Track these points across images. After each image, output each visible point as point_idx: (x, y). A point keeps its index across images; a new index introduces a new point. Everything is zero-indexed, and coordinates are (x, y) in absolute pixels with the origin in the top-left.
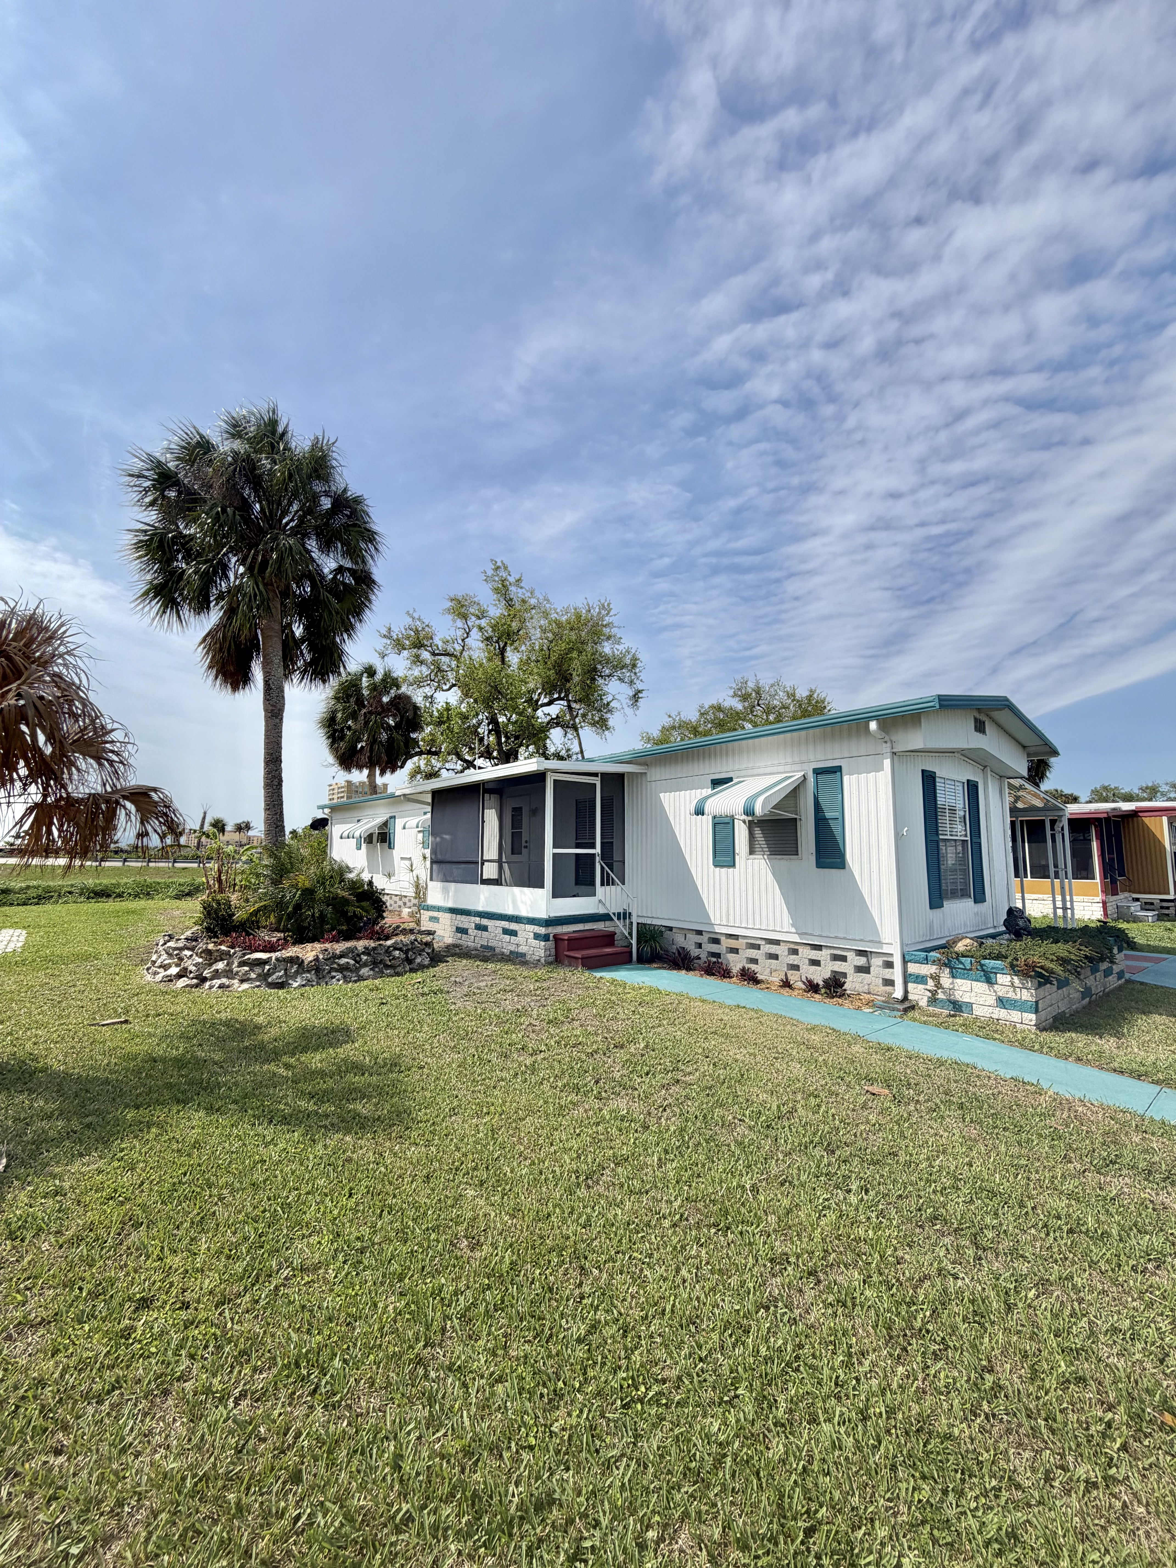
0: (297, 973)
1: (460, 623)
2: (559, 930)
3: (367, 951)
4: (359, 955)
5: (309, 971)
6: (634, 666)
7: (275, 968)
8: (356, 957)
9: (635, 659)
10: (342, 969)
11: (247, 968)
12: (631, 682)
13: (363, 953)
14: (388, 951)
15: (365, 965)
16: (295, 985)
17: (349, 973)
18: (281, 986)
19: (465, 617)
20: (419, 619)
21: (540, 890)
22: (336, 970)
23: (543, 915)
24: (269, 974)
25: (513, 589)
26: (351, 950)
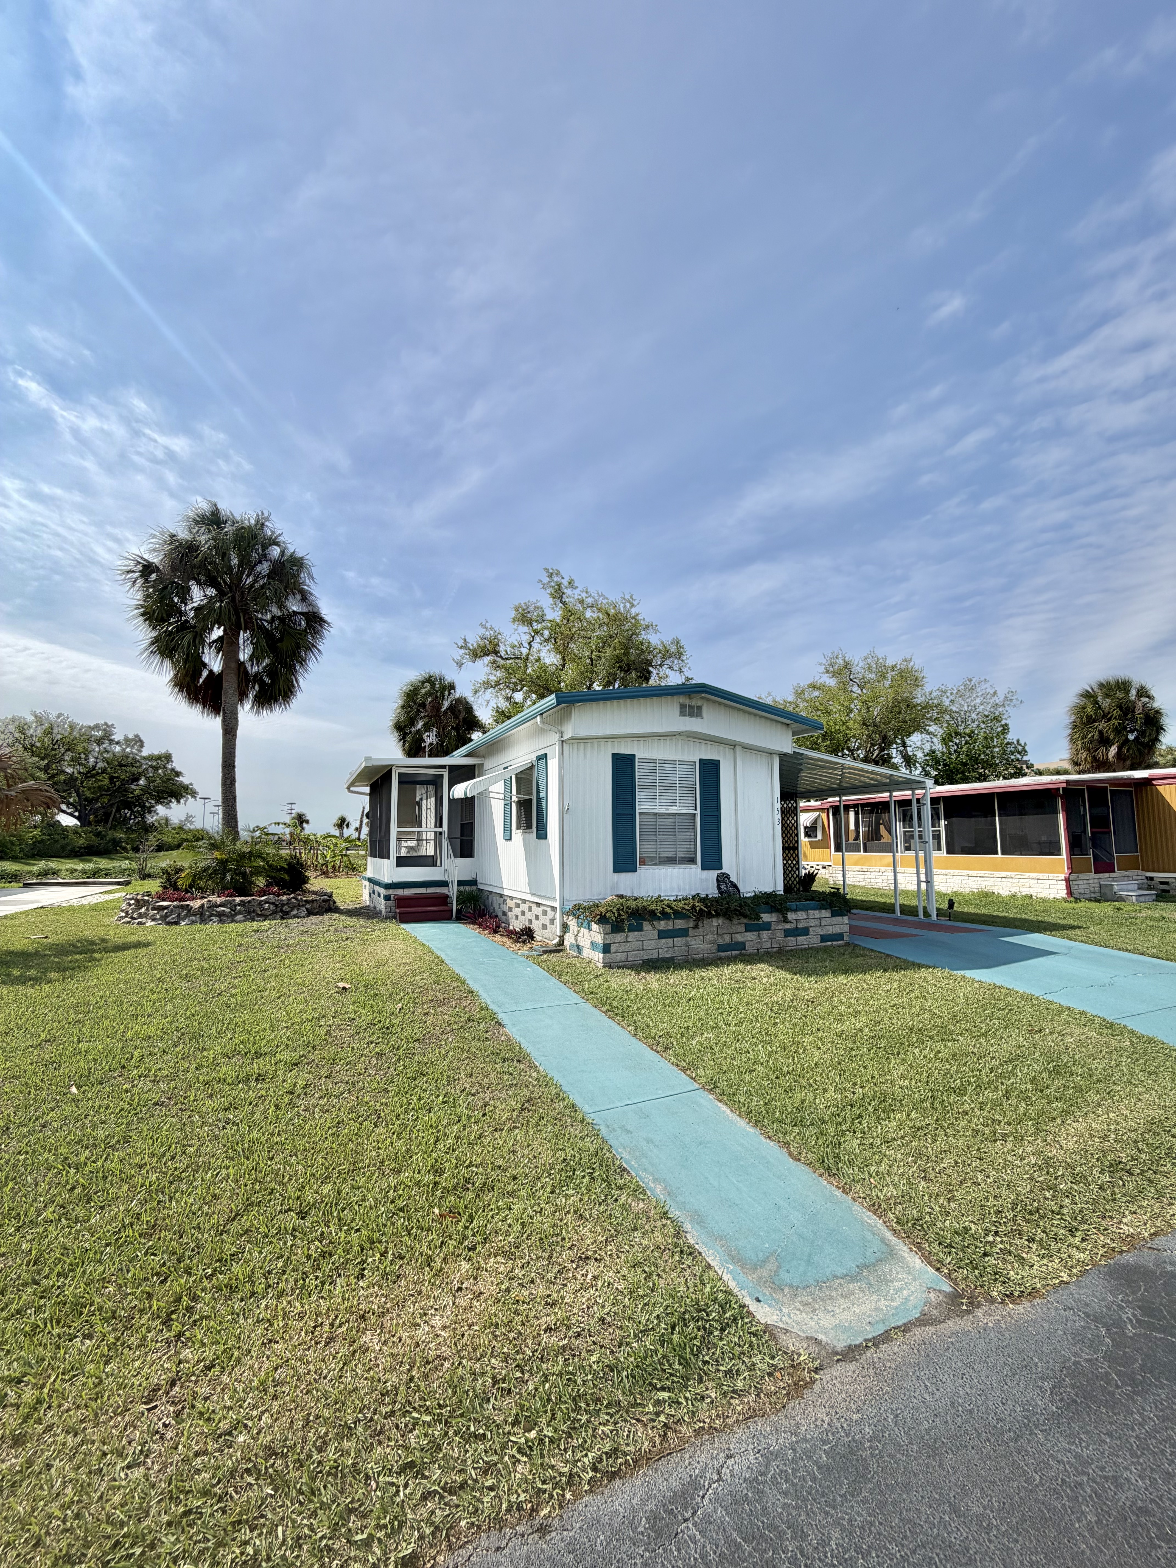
0: (186, 916)
1: (526, 629)
2: (400, 892)
3: (242, 903)
4: (235, 906)
5: (195, 915)
6: (680, 654)
7: (172, 911)
8: (233, 908)
9: (679, 647)
10: (221, 915)
11: (155, 912)
12: (681, 671)
13: (239, 905)
14: (260, 904)
15: (240, 913)
16: (183, 923)
17: (222, 918)
18: (177, 923)
19: (529, 623)
20: (491, 629)
21: (386, 861)
22: (216, 916)
23: (387, 880)
24: (166, 916)
25: (568, 592)
26: (230, 902)
